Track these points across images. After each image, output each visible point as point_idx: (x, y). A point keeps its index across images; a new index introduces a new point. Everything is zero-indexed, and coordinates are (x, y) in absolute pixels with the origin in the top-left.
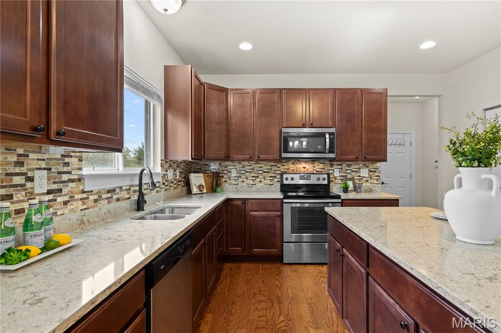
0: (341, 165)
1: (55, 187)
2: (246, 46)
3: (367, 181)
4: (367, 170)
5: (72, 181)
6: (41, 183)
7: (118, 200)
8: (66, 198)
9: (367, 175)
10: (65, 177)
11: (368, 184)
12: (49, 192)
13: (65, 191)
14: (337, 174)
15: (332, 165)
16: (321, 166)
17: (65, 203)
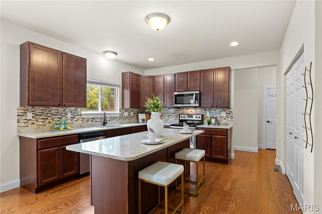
0: (210, 110)
1: (73, 116)
2: (151, 60)
3: (225, 119)
4: (225, 113)
5: (78, 115)
6: (69, 115)
7: (96, 121)
8: (77, 119)
9: (225, 116)
10: (76, 114)
11: (226, 121)
12: (71, 118)
13: (76, 117)
14: (208, 115)
15: (205, 110)
16: (200, 110)
17: (76, 121)
